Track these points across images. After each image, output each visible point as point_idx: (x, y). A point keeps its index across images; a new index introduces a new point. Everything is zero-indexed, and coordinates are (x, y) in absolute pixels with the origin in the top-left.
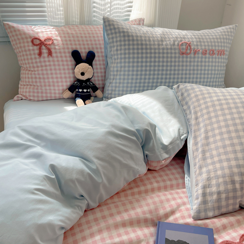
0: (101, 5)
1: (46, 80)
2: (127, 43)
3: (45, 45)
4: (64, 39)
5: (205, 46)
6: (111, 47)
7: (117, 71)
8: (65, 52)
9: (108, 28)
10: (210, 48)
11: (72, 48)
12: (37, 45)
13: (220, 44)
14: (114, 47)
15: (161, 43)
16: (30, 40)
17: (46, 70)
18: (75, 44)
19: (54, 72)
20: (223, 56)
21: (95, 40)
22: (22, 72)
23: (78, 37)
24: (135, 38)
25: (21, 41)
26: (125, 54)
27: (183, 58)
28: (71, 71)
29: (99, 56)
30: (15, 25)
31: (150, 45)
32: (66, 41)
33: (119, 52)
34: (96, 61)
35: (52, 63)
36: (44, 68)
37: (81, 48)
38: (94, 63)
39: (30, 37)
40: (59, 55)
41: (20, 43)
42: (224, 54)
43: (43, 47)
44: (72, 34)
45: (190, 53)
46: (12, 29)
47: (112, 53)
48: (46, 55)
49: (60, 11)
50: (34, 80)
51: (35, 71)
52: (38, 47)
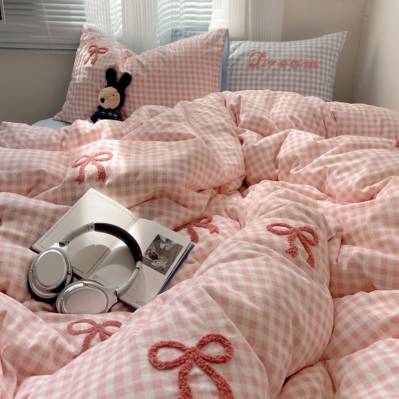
5: (285, 56)
10: (293, 58)
20: (314, 70)
42: (316, 67)
45: (264, 65)
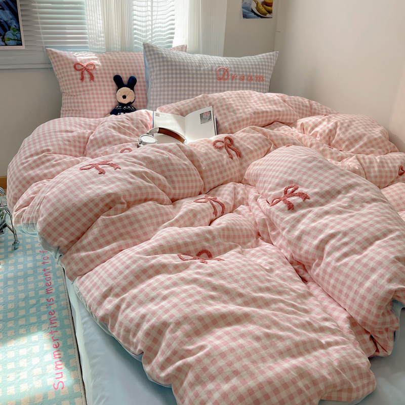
0: (142, 32)
1: (89, 105)
2: (166, 68)
3: (87, 70)
4: (105, 64)
5: (243, 72)
6: (151, 72)
7: (157, 95)
8: (106, 77)
9: (148, 53)
10: (248, 74)
11: (113, 73)
12: (79, 70)
13: (258, 70)
14: (154, 71)
15: (198, 68)
16: (72, 65)
17: (88, 94)
18: (117, 70)
19: (95, 96)
20: (262, 83)
21: (136, 66)
22: (64, 97)
23: (119, 63)
24: (174, 63)
25: (64, 66)
26: (164, 78)
27: (220, 83)
28: (113, 96)
29: (140, 82)
30: (57, 51)
31: (188, 70)
32: (107, 66)
33: (158, 77)
34: (137, 86)
35: (94, 88)
36: (86, 92)
37: (122, 74)
38: (135, 88)
39: (73, 63)
40: (100, 80)
41: (62, 68)
42: (263, 80)
43: (86, 72)
44: (113, 60)
45: (228, 78)
46: (55, 55)
47: (152, 77)
48: (88, 80)
49: (101, 38)
50: (76, 105)
51: (77, 96)
52: (80, 72)
